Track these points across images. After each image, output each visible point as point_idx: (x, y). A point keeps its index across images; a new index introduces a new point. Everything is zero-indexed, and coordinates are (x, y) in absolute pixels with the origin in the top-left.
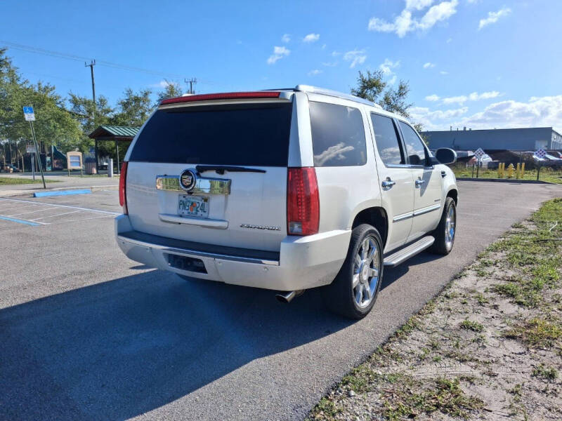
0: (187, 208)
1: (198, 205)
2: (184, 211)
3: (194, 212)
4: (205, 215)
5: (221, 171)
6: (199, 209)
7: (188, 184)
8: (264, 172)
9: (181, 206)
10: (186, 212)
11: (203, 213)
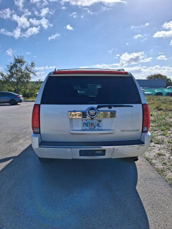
0: (88, 126)
1: (95, 124)
2: (87, 127)
3: (93, 127)
4: (100, 128)
5: (110, 107)
6: (96, 126)
7: (93, 114)
8: (132, 106)
9: (85, 125)
10: (88, 128)
11: (99, 128)
